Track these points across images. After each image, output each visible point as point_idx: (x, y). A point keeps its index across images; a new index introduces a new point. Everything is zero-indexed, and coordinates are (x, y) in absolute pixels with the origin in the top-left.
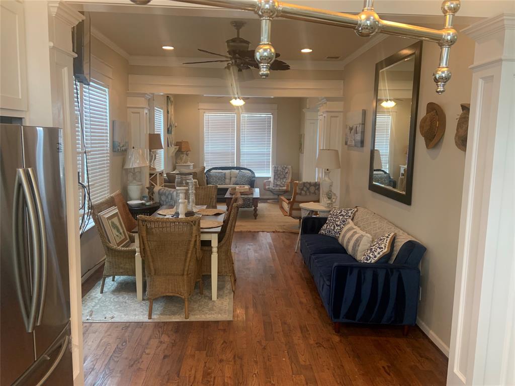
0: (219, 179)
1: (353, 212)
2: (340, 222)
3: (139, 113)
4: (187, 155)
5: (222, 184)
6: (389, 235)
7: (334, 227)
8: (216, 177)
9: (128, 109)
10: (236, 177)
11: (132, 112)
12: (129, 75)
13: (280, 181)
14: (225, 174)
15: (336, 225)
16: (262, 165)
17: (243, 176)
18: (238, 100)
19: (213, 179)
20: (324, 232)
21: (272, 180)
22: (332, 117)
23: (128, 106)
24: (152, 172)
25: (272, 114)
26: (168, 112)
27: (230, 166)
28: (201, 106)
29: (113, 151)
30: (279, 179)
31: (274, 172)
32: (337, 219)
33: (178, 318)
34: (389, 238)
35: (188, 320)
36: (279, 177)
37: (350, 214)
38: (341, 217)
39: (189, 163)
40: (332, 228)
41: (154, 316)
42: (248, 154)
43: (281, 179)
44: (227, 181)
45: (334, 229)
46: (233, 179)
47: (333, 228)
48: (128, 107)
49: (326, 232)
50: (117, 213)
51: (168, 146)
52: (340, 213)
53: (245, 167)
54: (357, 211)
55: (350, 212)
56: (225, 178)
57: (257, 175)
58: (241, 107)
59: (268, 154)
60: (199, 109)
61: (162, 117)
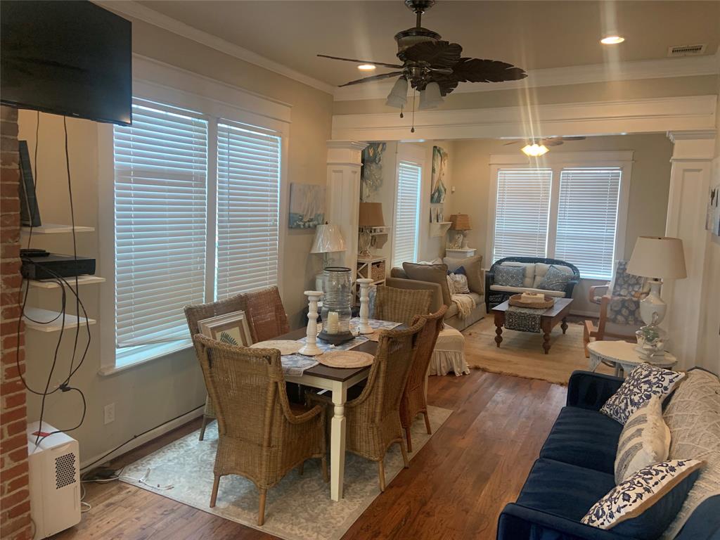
0: (512, 277)
1: (676, 380)
2: (641, 397)
3: (341, 171)
4: (465, 236)
5: (517, 286)
6: (680, 464)
7: (627, 404)
8: (508, 273)
9: (329, 166)
10: (543, 276)
11: (334, 171)
12: (334, 117)
13: (628, 289)
14: (524, 269)
15: (632, 401)
16: (596, 259)
17: (556, 275)
18: (535, 146)
19: (502, 276)
20: (608, 410)
21: (611, 286)
22: (685, 170)
23: (328, 161)
24: (362, 260)
25: (621, 169)
26: (433, 170)
27: (537, 256)
28: (495, 159)
29: (289, 227)
30: (626, 286)
31: (617, 273)
32: (636, 390)
33: (249, 520)
34: (676, 474)
35: (260, 528)
36: (626, 282)
37: (665, 383)
38: (645, 387)
39: (466, 249)
40: (623, 405)
41: (221, 505)
42: (569, 238)
43: (629, 285)
44: (528, 280)
45: (625, 410)
46: (538, 279)
47: (623, 407)
48: (328, 164)
49: (612, 412)
50: (240, 321)
51: (431, 221)
52: (646, 377)
53: (564, 260)
54: (685, 379)
55: (668, 378)
56: (524, 276)
57: (582, 275)
58: (540, 157)
59: (610, 239)
60: (490, 165)
61: (419, 178)
